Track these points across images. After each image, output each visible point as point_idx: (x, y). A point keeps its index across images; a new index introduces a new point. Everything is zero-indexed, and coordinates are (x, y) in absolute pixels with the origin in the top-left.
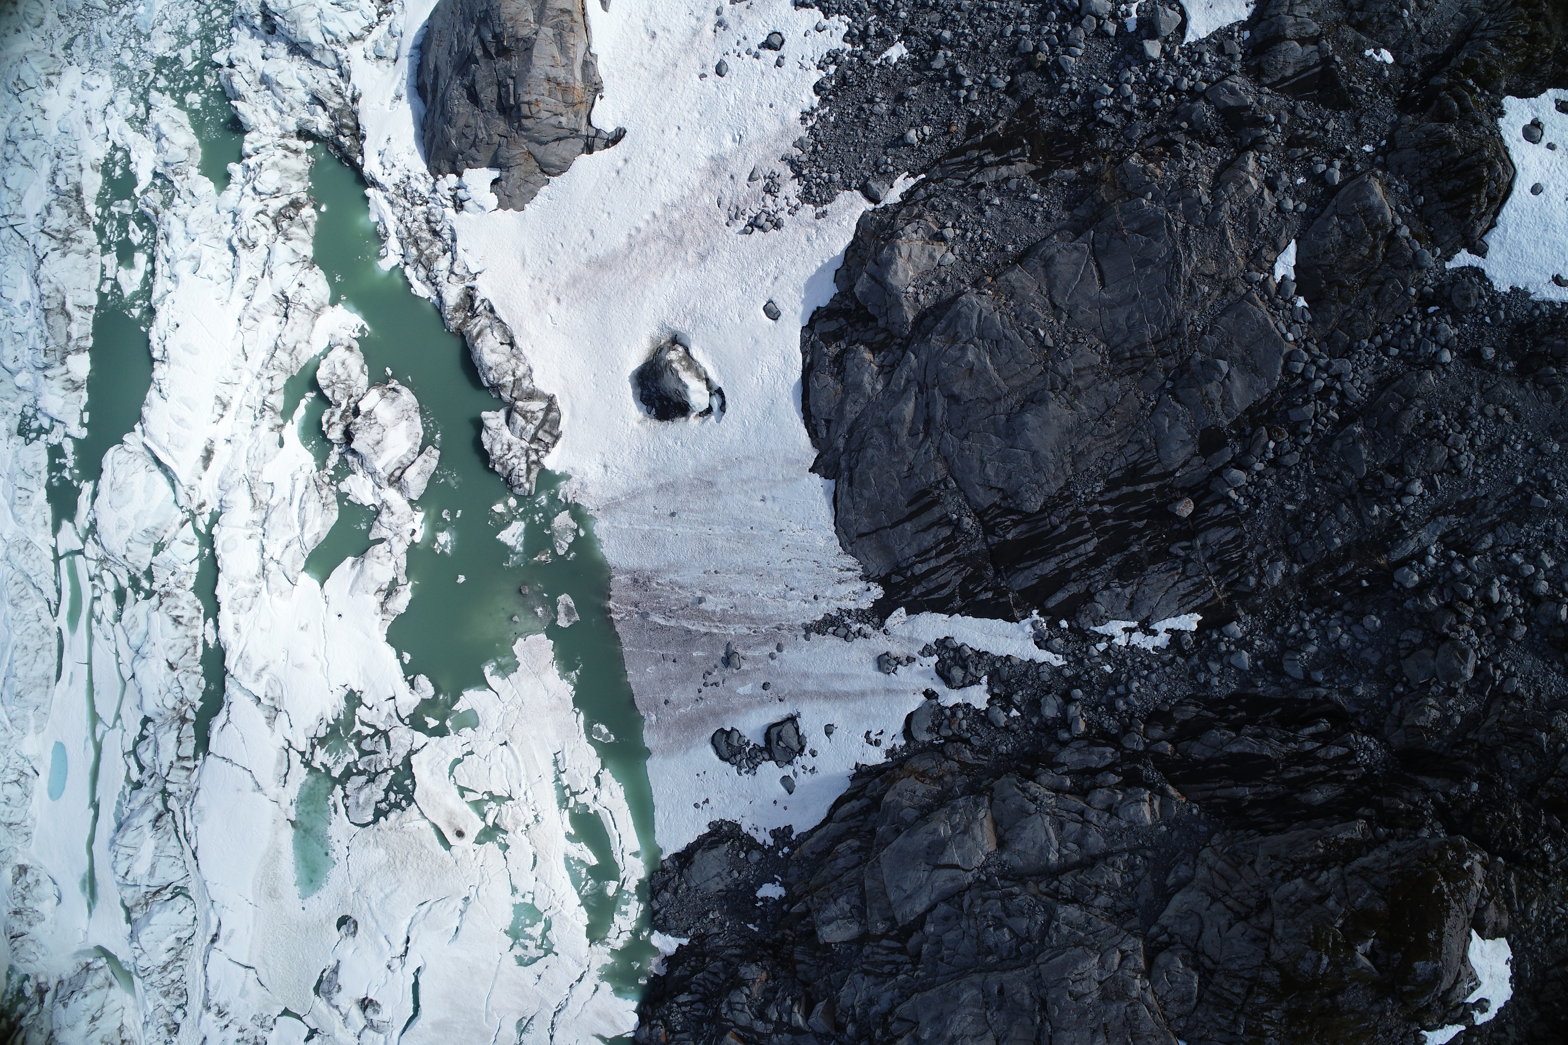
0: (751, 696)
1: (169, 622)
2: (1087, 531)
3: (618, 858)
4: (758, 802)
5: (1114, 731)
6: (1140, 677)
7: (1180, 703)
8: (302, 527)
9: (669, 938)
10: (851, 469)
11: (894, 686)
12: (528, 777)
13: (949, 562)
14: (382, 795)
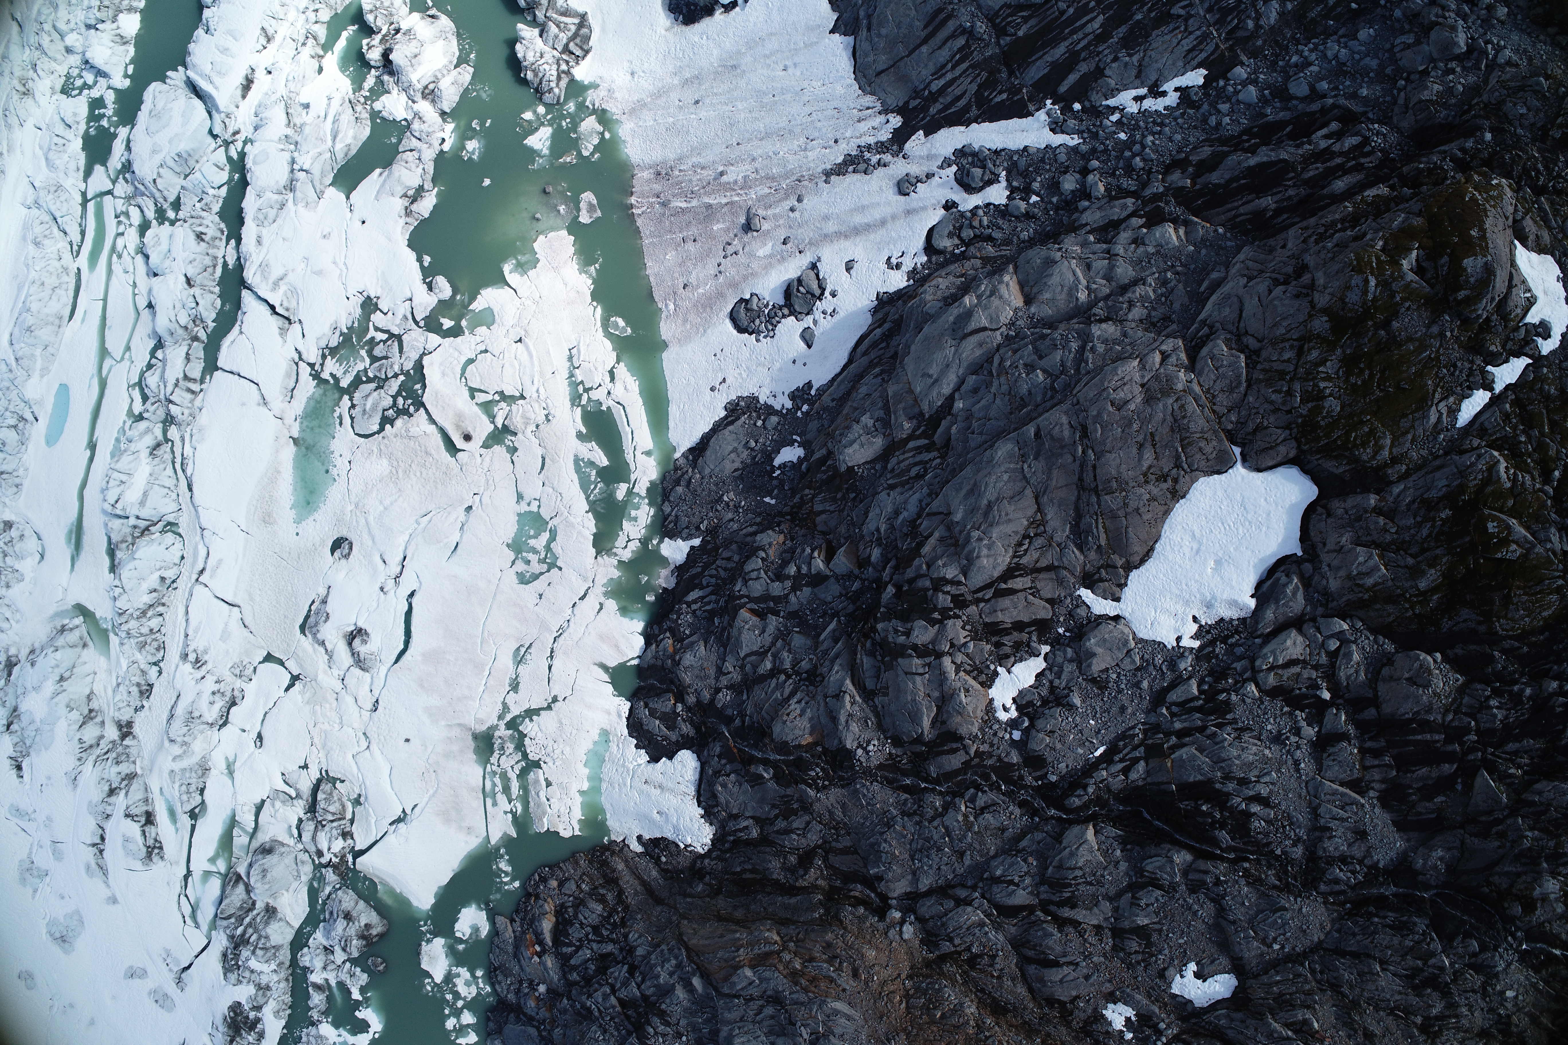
0: (771, 256)
1: (192, 237)
2: (1092, 10)
3: (629, 457)
4: (777, 365)
5: (1133, 188)
6: (1153, 134)
7: (1195, 148)
8: (334, 138)
9: (679, 541)
10: (869, 17)
11: (914, 205)
12: (541, 373)
13: (965, 71)
14: (390, 401)
